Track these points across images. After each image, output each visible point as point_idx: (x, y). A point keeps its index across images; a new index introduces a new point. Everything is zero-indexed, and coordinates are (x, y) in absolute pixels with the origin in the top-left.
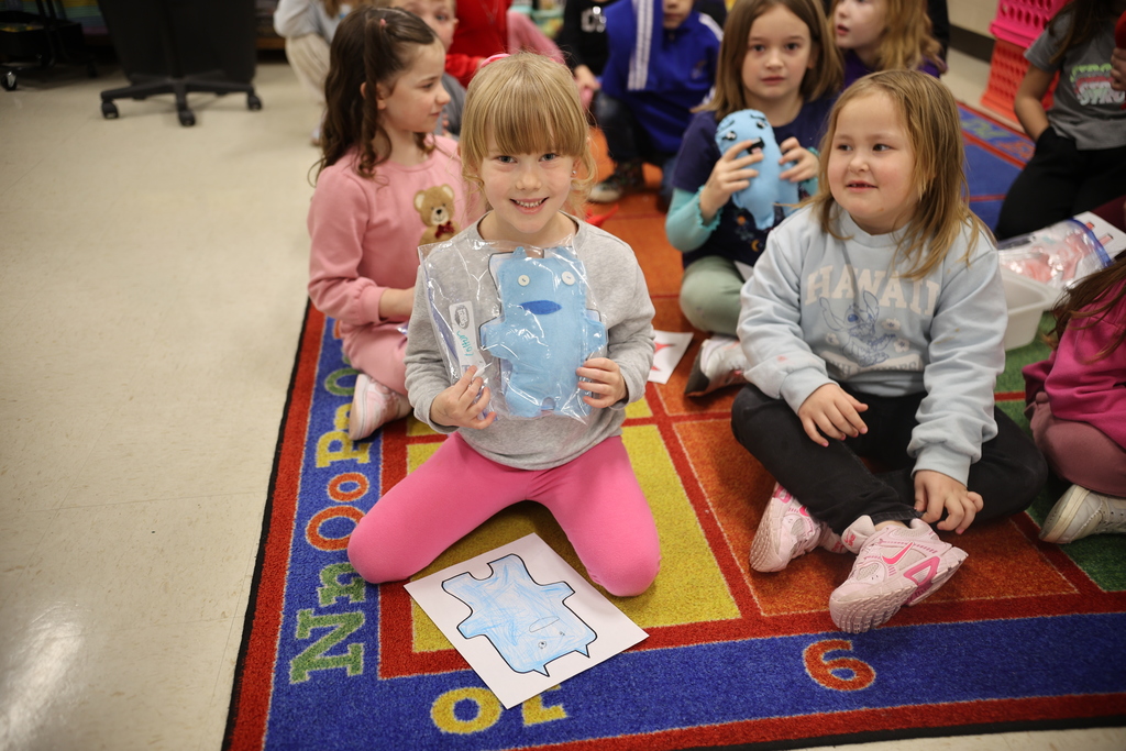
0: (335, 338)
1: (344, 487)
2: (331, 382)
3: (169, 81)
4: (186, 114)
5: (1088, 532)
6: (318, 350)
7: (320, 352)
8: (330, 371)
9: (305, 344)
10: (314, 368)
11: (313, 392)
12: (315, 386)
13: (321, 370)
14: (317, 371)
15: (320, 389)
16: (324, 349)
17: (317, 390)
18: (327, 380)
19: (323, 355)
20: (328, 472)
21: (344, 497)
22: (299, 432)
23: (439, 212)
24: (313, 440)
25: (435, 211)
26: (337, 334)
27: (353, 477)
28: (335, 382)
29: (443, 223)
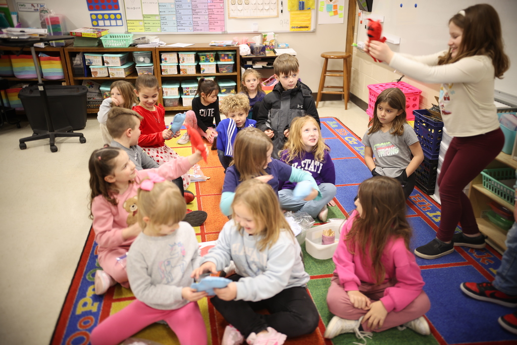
0: (95, 254)
1: (85, 323)
2: (89, 275)
3: (48, 133)
4: (54, 148)
5: (338, 333)
6: (87, 260)
7: (88, 261)
8: (90, 270)
9: (83, 258)
10: (84, 269)
11: (81, 280)
12: (83, 277)
13: (86, 270)
14: (85, 270)
15: (85, 278)
16: (89, 260)
17: (83, 279)
18: (88, 274)
19: (89, 263)
20: (80, 316)
21: (83, 327)
22: (72, 299)
23: (133, 206)
24: (77, 302)
25: (131, 206)
26: (96, 253)
27: (89, 318)
28: (91, 275)
29: (135, 210)
